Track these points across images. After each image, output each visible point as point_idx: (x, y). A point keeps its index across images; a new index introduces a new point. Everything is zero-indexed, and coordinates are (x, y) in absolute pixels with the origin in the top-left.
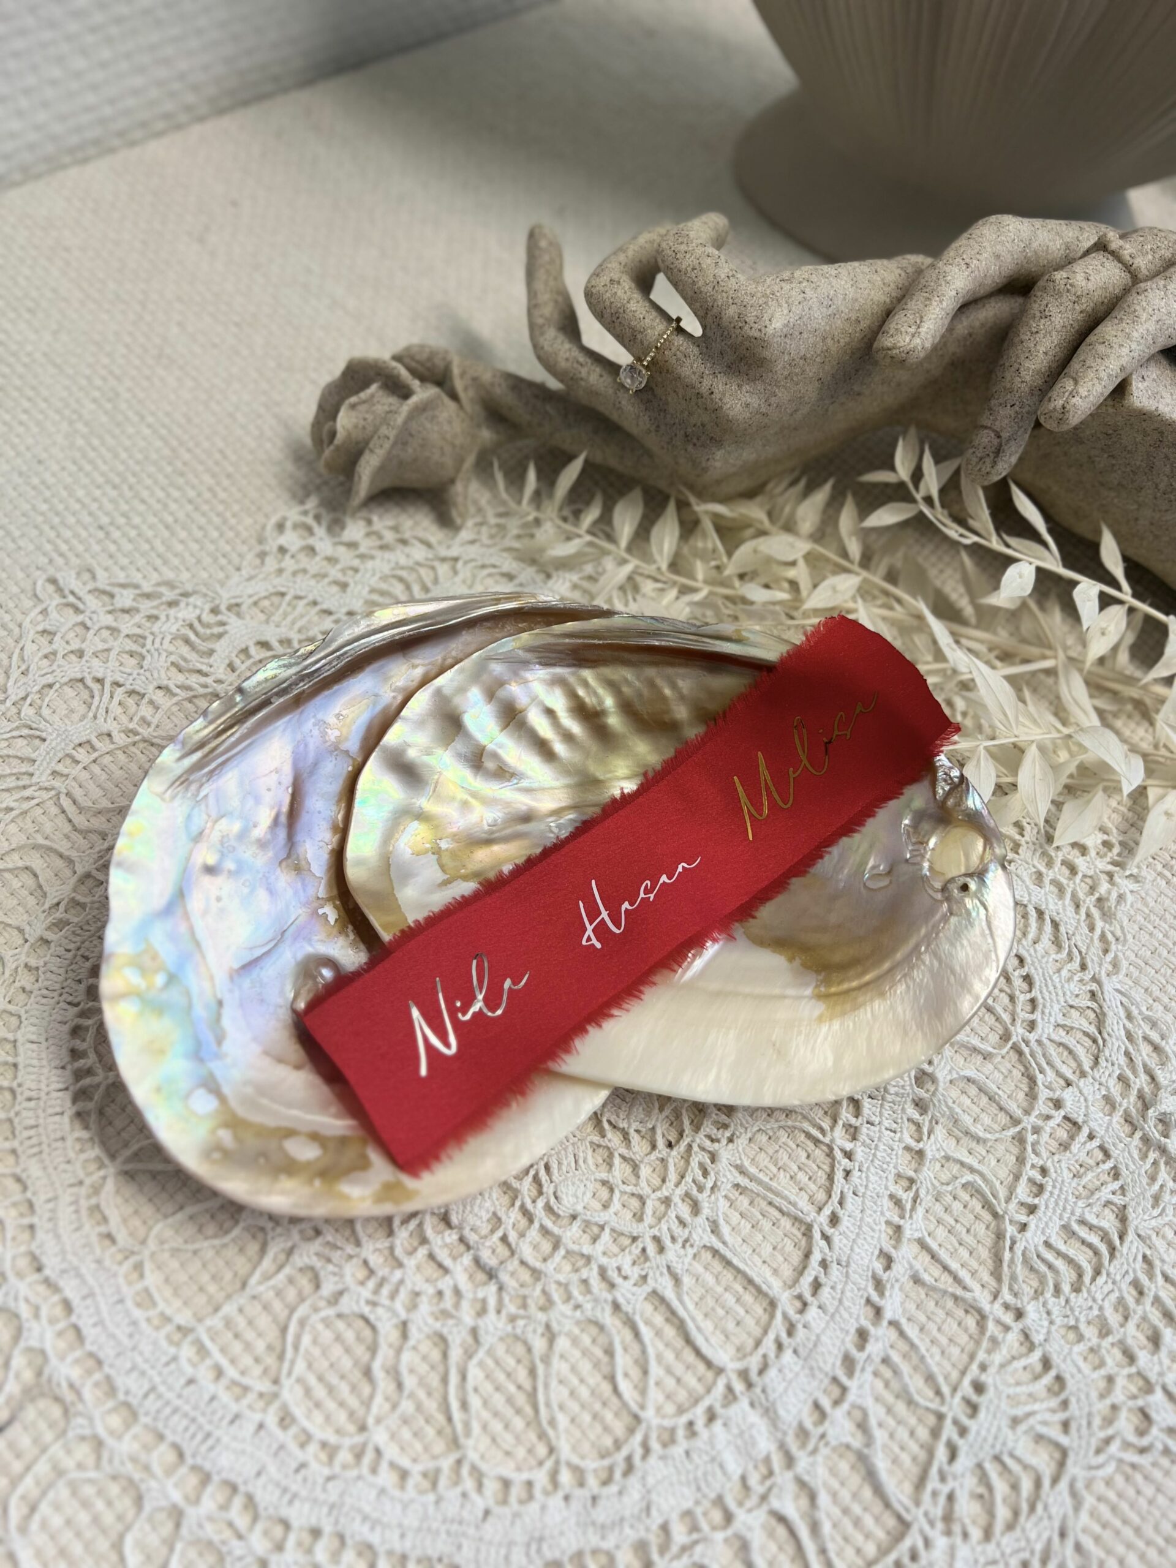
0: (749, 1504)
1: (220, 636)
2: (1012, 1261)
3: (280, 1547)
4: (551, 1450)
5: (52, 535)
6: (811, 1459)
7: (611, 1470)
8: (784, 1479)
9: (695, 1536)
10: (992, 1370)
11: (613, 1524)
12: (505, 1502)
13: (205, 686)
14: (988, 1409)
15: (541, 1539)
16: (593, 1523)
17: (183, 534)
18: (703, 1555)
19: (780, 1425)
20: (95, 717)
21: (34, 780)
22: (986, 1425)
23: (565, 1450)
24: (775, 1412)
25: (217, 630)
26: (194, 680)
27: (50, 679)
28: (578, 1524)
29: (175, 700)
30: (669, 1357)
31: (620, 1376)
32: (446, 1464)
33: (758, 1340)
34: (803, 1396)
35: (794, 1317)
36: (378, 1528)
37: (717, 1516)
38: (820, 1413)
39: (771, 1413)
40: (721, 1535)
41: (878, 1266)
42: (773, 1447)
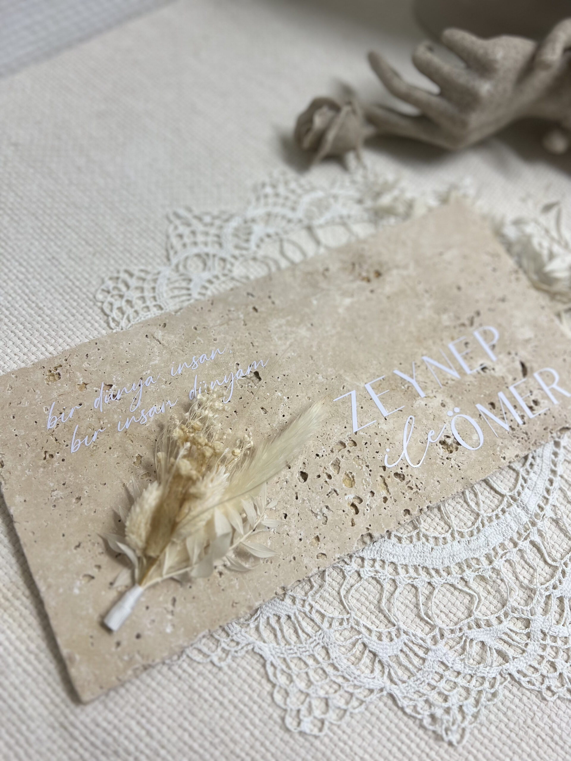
0: (522, 539)
4: (450, 527)
6: (542, 522)
7: (472, 532)
8: (533, 530)
11: (477, 549)
12: (437, 545)
13: (249, 255)
15: (453, 556)
16: (470, 549)
18: (510, 557)
19: (529, 512)
20: (209, 269)
21: (192, 297)
23: (455, 527)
24: (527, 508)
25: (249, 231)
28: (465, 550)
29: (239, 261)
30: (486, 493)
31: (469, 501)
32: (414, 533)
33: (515, 486)
34: (534, 502)
35: (526, 476)
36: (395, 557)
37: (511, 545)
38: (541, 508)
39: (525, 508)
40: (515, 550)
41: (553, 457)
42: (528, 520)
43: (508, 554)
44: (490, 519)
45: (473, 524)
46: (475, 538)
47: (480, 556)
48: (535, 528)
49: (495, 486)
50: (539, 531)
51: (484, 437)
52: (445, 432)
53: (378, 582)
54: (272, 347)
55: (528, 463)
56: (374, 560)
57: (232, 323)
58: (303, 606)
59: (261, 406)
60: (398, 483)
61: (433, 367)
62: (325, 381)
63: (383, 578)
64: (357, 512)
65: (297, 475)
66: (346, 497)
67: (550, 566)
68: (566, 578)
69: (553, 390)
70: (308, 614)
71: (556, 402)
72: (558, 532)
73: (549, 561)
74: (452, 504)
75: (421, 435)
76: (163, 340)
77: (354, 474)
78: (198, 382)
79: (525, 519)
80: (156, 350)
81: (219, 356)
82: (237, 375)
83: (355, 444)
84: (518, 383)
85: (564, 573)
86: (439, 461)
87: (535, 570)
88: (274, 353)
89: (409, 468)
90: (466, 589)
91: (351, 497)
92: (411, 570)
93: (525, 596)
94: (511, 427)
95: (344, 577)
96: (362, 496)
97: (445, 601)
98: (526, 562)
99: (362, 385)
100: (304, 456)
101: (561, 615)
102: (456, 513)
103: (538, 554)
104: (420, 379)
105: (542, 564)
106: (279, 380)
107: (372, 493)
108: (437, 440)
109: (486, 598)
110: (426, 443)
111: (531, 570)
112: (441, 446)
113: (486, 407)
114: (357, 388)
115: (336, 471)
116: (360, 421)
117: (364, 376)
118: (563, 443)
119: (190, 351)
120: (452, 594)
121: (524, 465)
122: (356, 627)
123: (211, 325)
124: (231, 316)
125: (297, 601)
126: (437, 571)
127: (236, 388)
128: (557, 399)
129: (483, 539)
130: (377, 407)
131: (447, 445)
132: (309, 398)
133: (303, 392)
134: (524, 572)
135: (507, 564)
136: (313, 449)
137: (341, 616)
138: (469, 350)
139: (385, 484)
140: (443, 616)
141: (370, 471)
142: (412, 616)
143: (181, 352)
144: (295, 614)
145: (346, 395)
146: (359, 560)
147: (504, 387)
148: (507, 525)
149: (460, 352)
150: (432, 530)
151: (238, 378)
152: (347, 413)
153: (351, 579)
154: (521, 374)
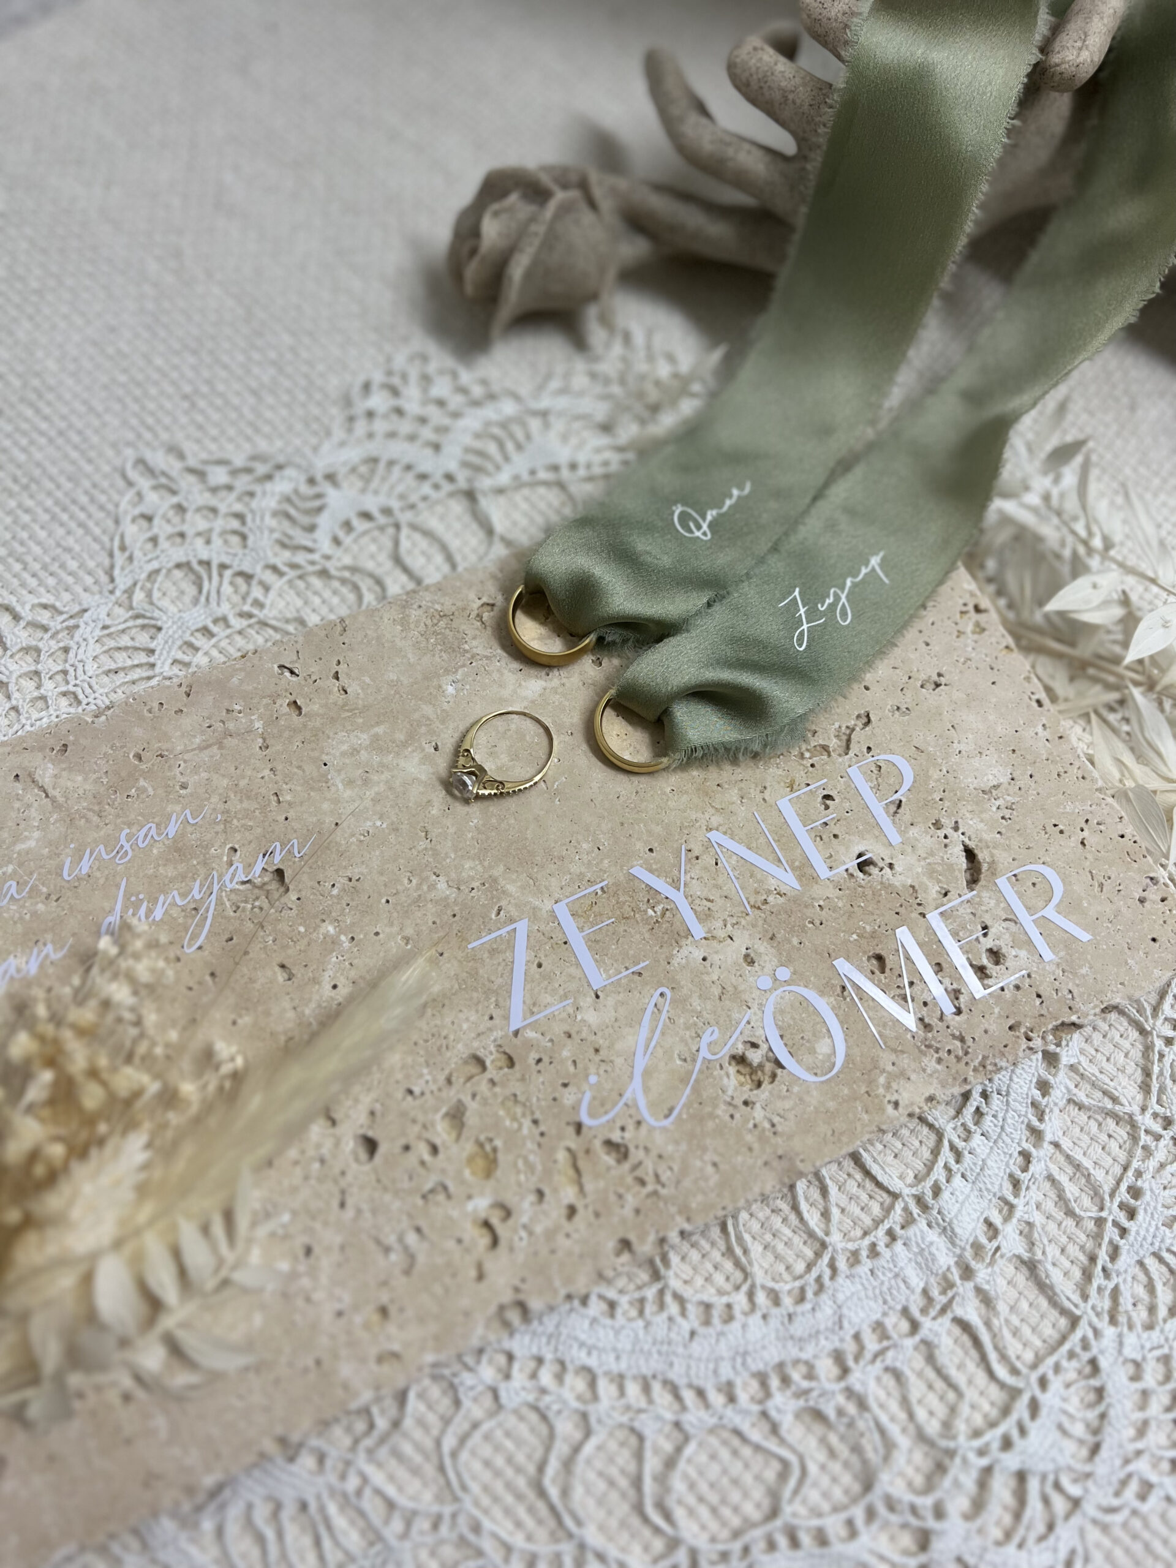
0: (933, 1313)
1: (320, 510)
2: (1161, 1073)
3: (507, 1376)
4: (746, 1275)
5: (136, 407)
6: (990, 1270)
7: (802, 1290)
8: (965, 1289)
9: (885, 1343)
10: (1147, 1176)
11: (810, 1336)
12: (707, 1322)
13: (312, 563)
14: (1145, 1210)
15: (745, 1354)
16: (792, 1337)
17: (270, 400)
18: (895, 1359)
19: (958, 1242)
20: (207, 599)
21: (157, 670)
22: (1144, 1225)
23: (760, 1276)
24: (953, 1231)
25: (317, 503)
26: (301, 558)
27: (155, 565)
28: (778, 1338)
29: (285, 579)
30: (852, 1186)
31: (804, 1206)
32: (650, 1293)
33: (930, 1167)
34: (975, 1216)
35: (960, 1144)
36: (595, 1353)
37: (905, 1326)
38: (992, 1230)
39: (948, 1232)
40: (909, 1343)
41: (1037, 1093)
42: (952, 1261)
43: (890, 1354)
44: (854, 1258)
45: (809, 1267)
46: (807, 1306)
47: (815, 1357)
48: (970, 1285)
49: (875, 1170)
50: (978, 1290)
51: (848, 1047)
52: (747, 1032)
53: (544, 1417)
54: (326, 806)
55: (970, 1109)
56: (540, 1361)
57: (230, 742)
58: (343, 1477)
59: (279, 958)
60: (609, 1169)
61: (733, 862)
62: (452, 894)
63: (555, 1407)
64: (495, 1242)
65: (350, 1144)
66: (470, 1206)
67: (1002, 1385)
68: (1039, 1422)
69: (1044, 924)
70: (353, 1499)
71: (1048, 955)
72: (1032, 1293)
73: (1001, 1372)
74: (761, 1215)
75: (683, 1040)
76: (54, 788)
77: (498, 1143)
78: (127, 897)
79: (945, 1259)
80: (33, 813)
81: (189, 829)
82: (227, 878)
83: (511, 1062)
84: (954, 902)
85: (1034, 1407)
86: (722, 1111)
87: (960, 1394)
88: (329, 820)
89: (644, 1129)
90: (772, 1445)
91: (481, 1205)
92: (633, 1390)
93: (927, 1465)
94: (921, 1020)
95: (457, 1403)
96: (510, 1199)
97: (714, 1471)
98: (939, 1371)
99: (548, 905)
100: (373, 1095)
101: (1018, 1516)
102: (768, 1237)
103: (974, 1353)
104: (697, 889)
105: (981, 1377)
106: (335, 892)
107: (540, 1194)
108: (725, 1052)
109: (823, 1467)
110: (694, 1060)
111: (951, 1396)
112: (732, 1070)
113: (860, 969)
114: (534, 914)
115: (454, 1135)
116: (529, 1001)
117: (554, 882)
118: (1067, 1057)
119: (118, 816)
120: (735, 1453)
121: (959, 1112)
122: (471, 1537)
123: (179, 748)
124: (231, 725)
125: (329, 1463)
126: (701, 1393)
127: (220, 914)
128: (1052, 947)
129: (829, 1311)
130: (578, 965)
131: (750, 1065)
132: (407, 940)
133: (391, 924)
134: (933, 1400)
135: (889, 1380)
136: (399, 1076)
137: (435, 1508)
138: (830, 816)
139: (577, 1170)
140: (704, 1512)
141: (542, 1134)
142: (624, 1509)
143: (95, 819)
144: (319, 1497)
145: (503, 932)
146: (502, 1360)
147: (915, 915)
148: (897, 1276)
149: (805, 820)
150: (699, 1281)
151: (230, 886)
152: (500, 980)
153: (474, 1409)
154: (962, 879)
